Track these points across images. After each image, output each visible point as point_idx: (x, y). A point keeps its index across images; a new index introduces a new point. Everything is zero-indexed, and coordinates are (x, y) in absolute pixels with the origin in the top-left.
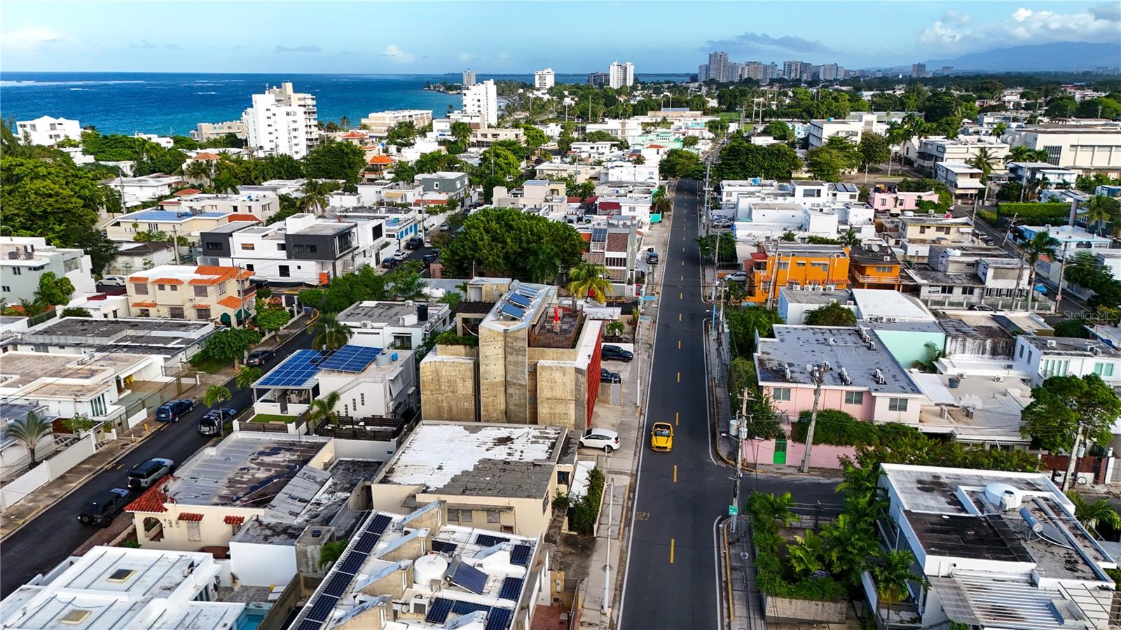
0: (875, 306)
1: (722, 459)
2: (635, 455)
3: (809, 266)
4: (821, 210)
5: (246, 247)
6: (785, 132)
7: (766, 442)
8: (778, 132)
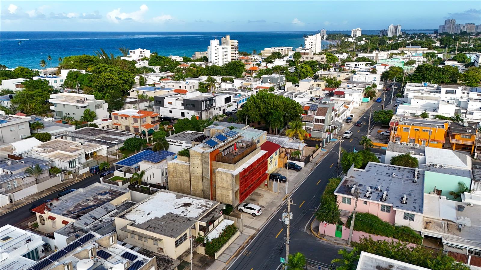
0: (436, 158)
1: (310, 230)
2: (267, 220)
3: (421, 131)
4: (448, 102)
5: (170, 103)
6: (465, 59)
7: (331, 225)
8: (460, 59)
